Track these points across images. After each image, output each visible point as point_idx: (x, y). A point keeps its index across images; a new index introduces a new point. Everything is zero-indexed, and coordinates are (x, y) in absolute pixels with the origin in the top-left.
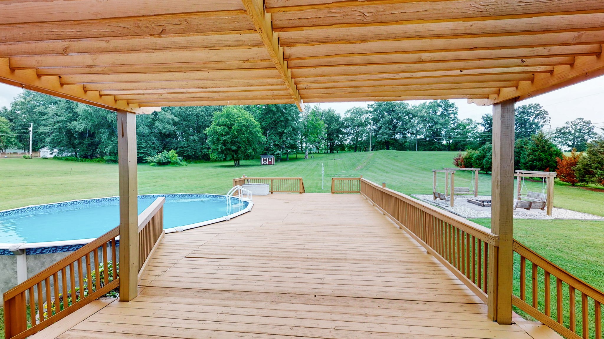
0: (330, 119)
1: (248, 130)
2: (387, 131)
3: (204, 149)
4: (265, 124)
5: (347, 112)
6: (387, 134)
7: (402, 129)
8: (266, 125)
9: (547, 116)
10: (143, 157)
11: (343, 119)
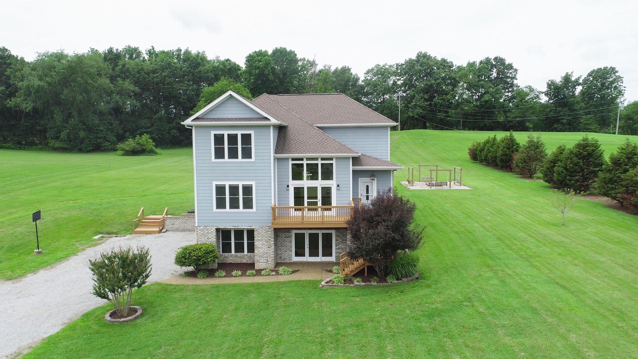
0: (345, 84)
2: (422, 103)
3: (172, 129)
5: (368, 72)
6: (421, 107)
7: (441, 100)
9: (622, 84)
10: (101, 142)
11: (363, 84)
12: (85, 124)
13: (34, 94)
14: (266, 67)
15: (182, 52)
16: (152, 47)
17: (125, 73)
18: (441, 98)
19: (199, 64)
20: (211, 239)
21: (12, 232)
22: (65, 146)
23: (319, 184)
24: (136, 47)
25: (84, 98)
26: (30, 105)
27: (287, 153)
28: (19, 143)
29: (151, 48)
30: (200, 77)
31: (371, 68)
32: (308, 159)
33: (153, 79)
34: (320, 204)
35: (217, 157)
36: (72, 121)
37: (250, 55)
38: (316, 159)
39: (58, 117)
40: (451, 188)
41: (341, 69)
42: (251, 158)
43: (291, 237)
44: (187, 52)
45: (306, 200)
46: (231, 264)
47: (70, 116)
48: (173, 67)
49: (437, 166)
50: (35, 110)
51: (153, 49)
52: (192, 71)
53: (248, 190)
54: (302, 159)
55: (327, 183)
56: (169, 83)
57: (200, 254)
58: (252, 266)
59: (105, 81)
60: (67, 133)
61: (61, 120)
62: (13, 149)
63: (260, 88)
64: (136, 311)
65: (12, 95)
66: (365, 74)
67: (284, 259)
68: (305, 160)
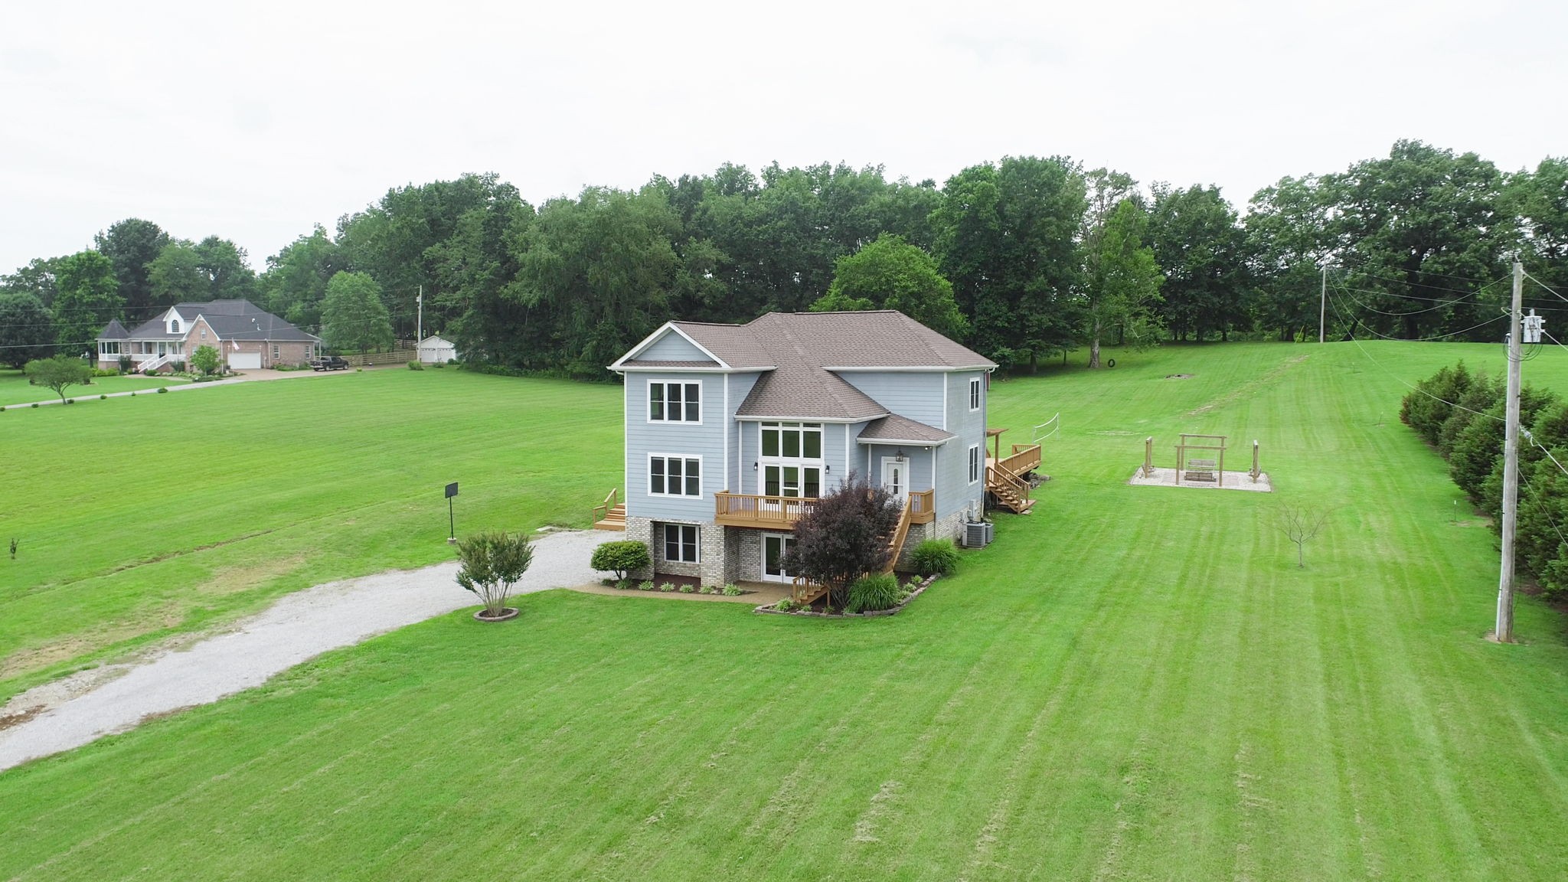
1: (921, 303)
2: (1388, 272)
4: (966, 268)
5: (1257, 198)
6: (1384, 283)
7: (1443, 263)
8: (969, 269)
11: (1243, 226)
12: (624, 330)
13: (542, 275)
14: (983, 205)
15: (832, 172)
16: (774, 162)
17: (705, 229)
18: (1445, 258)
19: (852, 200)
20: (644, 535)
21: (431, 512)
22: (590, 371)
23: (801, 463)
24: (740, 165)
25: (621, 280)
26: (535, 295)
27: (752, 414)
28: (520, 365)
29: (773, 165)
30: (853, 228)
31: (1267, 187)
32: (785, 424)
33: (757, 235)
34: (801, 494)
35: (653, 417)
36: (601, 325)
37: (953, 178)
38: (797, 424)
39: (580, 318)
40: (1223, 487)
41: (1190, 193)
42: (697, 419)
43: (760, 542)
44: (843, 171)
45: (782, 487)
46: (677, 576)
47: (600, 314)
48: (801, 208)
49: (1223, 438)
50: (543, 303)
51: (776, 166)
52: (837, 214)
53: (693, 467)
54: (776, 424)
55: (812, 463)
56: (788, 242)
57: (617, 554)
58: (696, 581)
59: (662, 247)
60: (593, 347)
61: (584, 322)
62: (508, 375)
63: (971, 250)
64: (510, 612)
65: (510, 276)
66: (1250, 201)
67: (750, 577)
68: (780, 425)
